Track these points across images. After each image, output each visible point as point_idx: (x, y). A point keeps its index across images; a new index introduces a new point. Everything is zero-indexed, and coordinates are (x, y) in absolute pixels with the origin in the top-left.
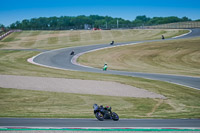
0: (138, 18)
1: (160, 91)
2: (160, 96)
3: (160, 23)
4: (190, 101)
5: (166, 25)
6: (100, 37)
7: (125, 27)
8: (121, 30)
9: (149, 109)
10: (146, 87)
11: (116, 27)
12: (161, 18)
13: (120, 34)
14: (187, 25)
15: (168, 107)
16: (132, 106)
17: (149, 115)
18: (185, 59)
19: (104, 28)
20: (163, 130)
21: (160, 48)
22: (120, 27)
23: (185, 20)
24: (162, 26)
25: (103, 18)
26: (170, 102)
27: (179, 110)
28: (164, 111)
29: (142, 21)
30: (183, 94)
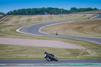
0: (72, 8)
1: (83, 45)
2: (83, 48)
3: (83, 11)
4: (98, 50)
5: (86, 12)
6: (52, 18)
7: (65, 13)
8: (63, 15)
9: (78, 55)
10: (76, 43)
11: (60, 14)
12: (83, 9)
13: (63, 17)
14: (96, 12)
15: (87, 53)
16: (69, 53)
17: (78, 57)
18: (95, 29)
19: (55, 14)
20: (85, 65)
21: (83, 24)
22: (63, 13)
23: (96, 9)
24: (84, 13)
25: (54, 9)
26: (88, 51)
27: (93, 55)
28: (86, 55)
29: (74, 10)
30: (95, 47)
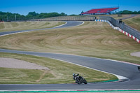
0: (30, 13)
1: (46, 65)
2: (45, 68)
3: (45, 17)
4: (66, 71)
5: (49, 19)
6: (3, 27)
7: (21, 20)
8: (18, 22)
9: (38, 77)
10: (35, 62)
11: (14, 20)
12: (46, 14)
13: (18, 25)
14: (64, 18)
15: (51, 76)
16: (25, 75)
17: (37, 81)
18: (62, 42)
19: (6, 21)
21: (45, 35)
22: (17, 20)
23: (63, 15)
24: (47, 19)
25: (5, 13)
26: (52, 72)
27: (58, 77)
28: (48, 78)
29: (33, 16)
30: (62, 67)
